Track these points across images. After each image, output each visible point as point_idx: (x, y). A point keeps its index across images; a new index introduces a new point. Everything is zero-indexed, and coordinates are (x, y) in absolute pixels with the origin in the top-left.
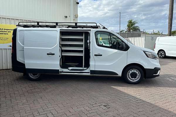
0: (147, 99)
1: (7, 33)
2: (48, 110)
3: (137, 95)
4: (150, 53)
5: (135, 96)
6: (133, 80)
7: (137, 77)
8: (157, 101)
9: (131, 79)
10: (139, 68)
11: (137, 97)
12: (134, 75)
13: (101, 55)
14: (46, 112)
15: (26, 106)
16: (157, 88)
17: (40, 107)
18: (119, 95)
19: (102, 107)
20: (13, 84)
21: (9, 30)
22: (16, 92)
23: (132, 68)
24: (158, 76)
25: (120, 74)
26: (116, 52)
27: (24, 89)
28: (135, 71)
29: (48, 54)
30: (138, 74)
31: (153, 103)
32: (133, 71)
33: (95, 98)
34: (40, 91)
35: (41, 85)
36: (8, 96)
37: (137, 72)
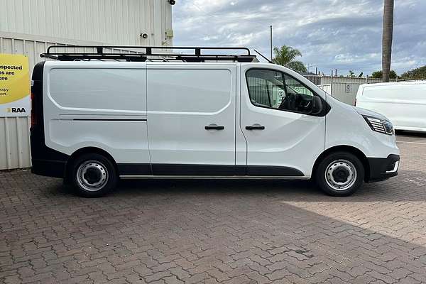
0: (389, 231)
1: (5, 76)
2: (160, 268)
3: (361, 222)
4: (379, 121)
5: (357, 225)
6: (340, 186)
7: (349, 179)
8: (415, 235)
9: (334, 185)
10: (352, 156)
11: (365, 226)
12: (341, 175)
13: (263, 128)
14: (160, 275)
15: (99, 261)
16: (399, 203)
17: (137, 262)
18: (319, 225)
19: (292, 253)
20: (40, 208)
21: (8, 67)
22: (57, 228)
23: (337, 159)
24: (395, 174)
25: (307, 172)
26: (298, 120)
27: (74, 219)
28: (344, 165)
29: (207, 128)
30: (351, 173)
31: (407, 238)
32: (338, 164)
33: (266, 235)
34: (117, 221)
35: (116, 207)
36: (39, 239)
37: (349, 168)
